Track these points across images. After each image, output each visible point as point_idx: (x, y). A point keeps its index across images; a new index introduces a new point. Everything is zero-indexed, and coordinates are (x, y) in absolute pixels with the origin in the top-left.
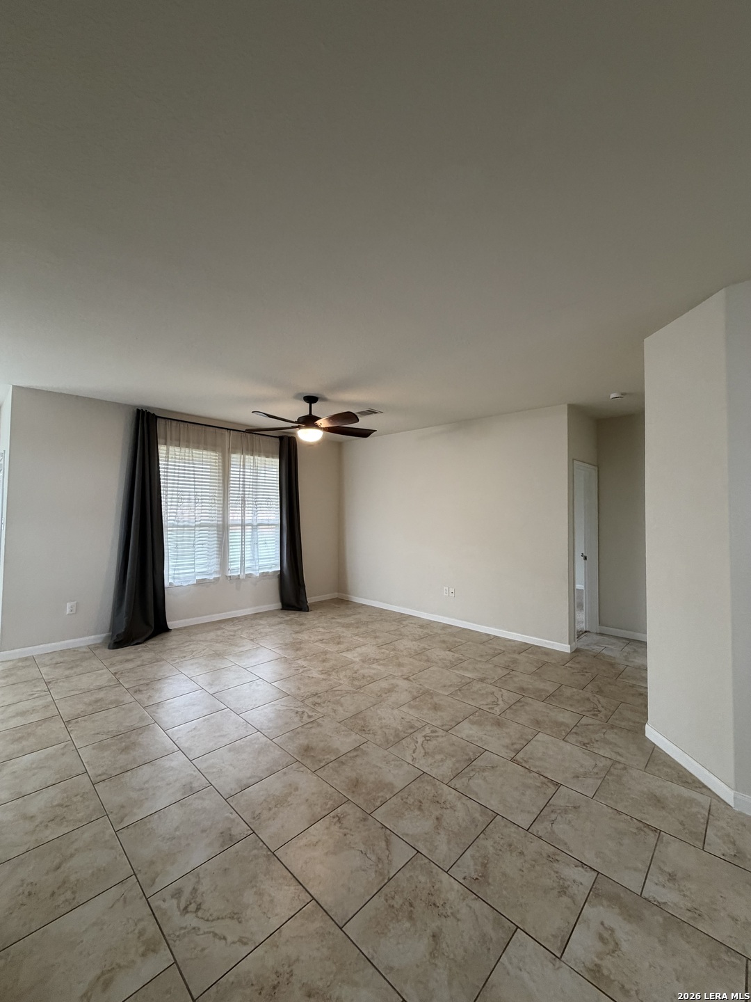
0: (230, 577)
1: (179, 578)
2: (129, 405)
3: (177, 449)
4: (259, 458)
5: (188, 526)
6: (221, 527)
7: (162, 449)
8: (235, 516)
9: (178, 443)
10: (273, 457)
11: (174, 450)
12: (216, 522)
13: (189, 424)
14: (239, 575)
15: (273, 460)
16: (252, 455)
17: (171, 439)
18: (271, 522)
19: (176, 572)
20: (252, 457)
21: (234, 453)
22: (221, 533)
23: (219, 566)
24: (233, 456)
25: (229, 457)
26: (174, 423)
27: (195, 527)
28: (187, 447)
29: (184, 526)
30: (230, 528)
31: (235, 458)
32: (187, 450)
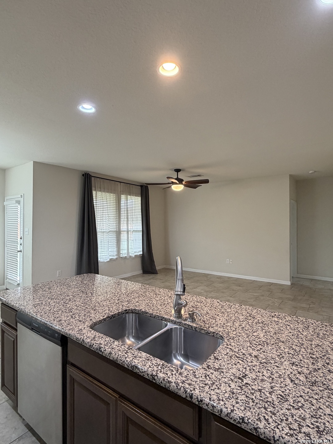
0: (122, 257)
1: (102, 258)
2: (80, 171)
3: (100, 193)
4: (133, 197)
5: (106, 232)
6: (118, 232)
7: (94, 193)
8: (123, 227)
9: (100, 189)
10: (138, 196)
11: (99, 193)
12: (115, 230)
13: (104, 180)
14: (126, 257)
15: (138, 198)
16: (130, 195)
17: (98, 188)
18: (138, 229)
19: (102, 255)
20: (130, 196)
21: (123, 194)
22: (118, 235)
23: (117, 252)
24: (122, 196)
25: (120, 197)
26: (98, 179)
27: (108, 232)
28: (104, 192)
29: (104, 232)
30: (122, 232)
31: (123, 197)
32: (104, 193)
